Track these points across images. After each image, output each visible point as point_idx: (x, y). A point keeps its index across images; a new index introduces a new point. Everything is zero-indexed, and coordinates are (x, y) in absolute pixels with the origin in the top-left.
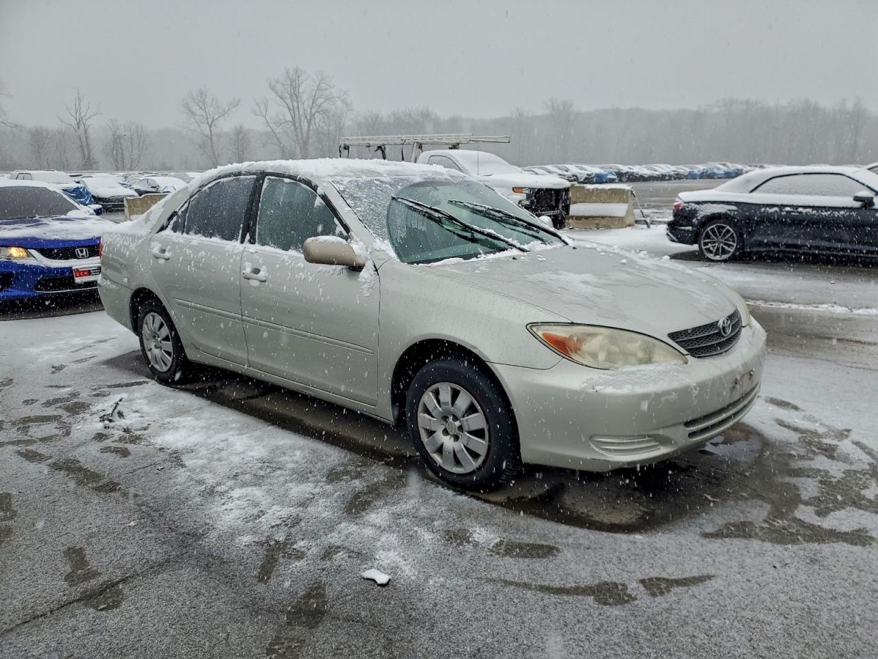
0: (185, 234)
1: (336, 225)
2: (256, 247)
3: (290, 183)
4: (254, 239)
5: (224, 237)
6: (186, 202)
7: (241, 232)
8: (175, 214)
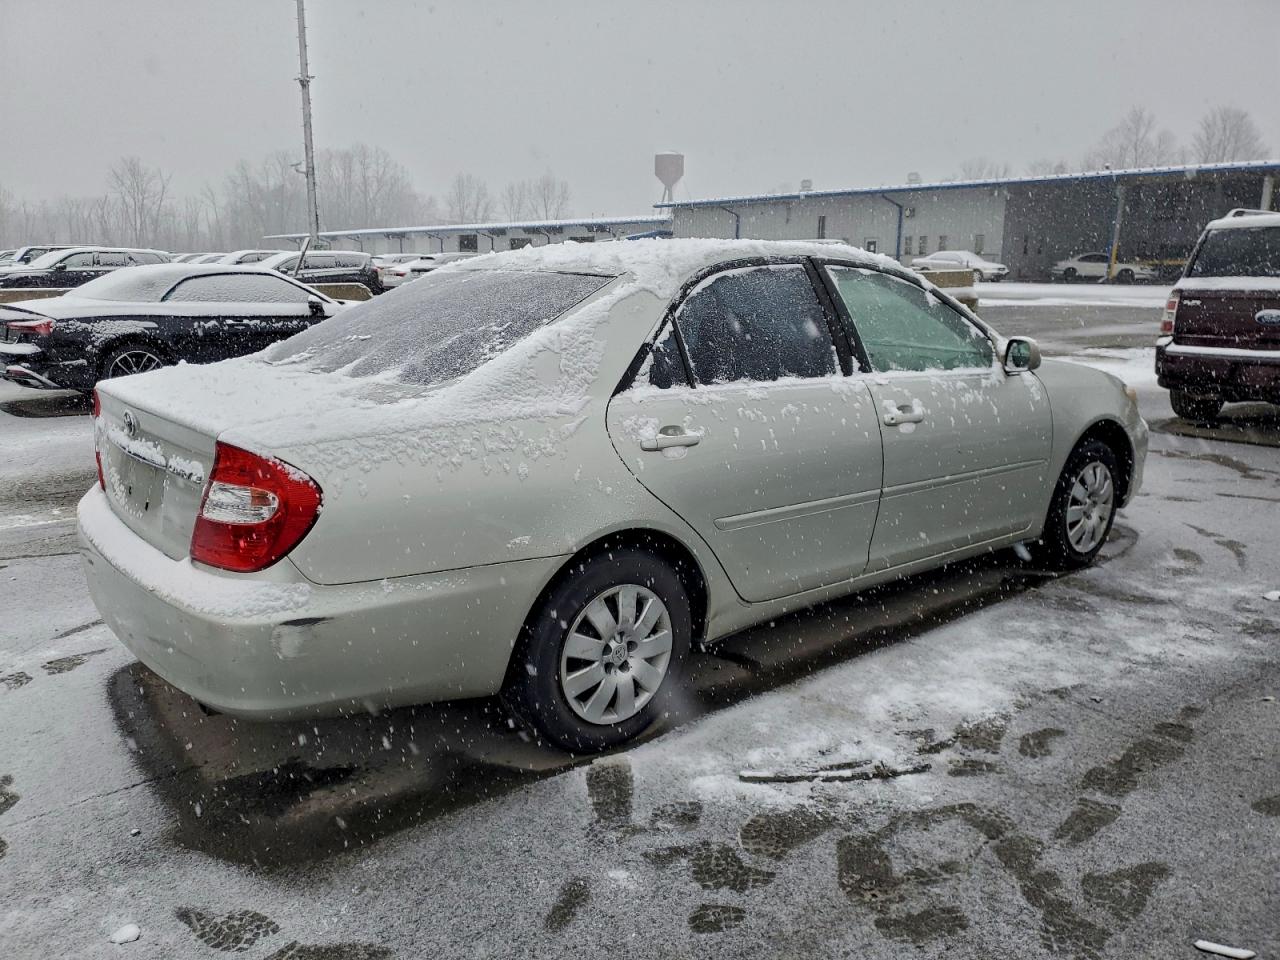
0: (701, 387)
1: (968, 326)
2: (876, 377)
3: (871, 275)
4: (868, 364)
5: (802, 372)
6: (664, 323)
7: (836, 358)
8: (644, 350)
